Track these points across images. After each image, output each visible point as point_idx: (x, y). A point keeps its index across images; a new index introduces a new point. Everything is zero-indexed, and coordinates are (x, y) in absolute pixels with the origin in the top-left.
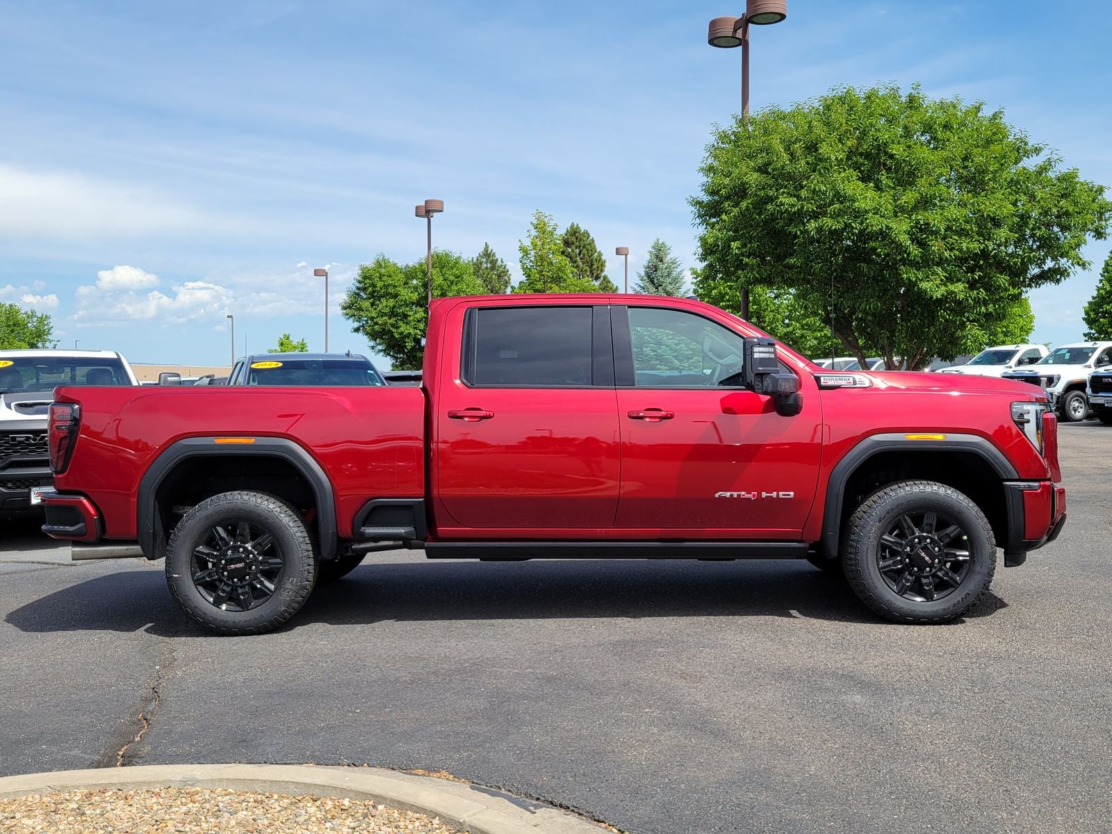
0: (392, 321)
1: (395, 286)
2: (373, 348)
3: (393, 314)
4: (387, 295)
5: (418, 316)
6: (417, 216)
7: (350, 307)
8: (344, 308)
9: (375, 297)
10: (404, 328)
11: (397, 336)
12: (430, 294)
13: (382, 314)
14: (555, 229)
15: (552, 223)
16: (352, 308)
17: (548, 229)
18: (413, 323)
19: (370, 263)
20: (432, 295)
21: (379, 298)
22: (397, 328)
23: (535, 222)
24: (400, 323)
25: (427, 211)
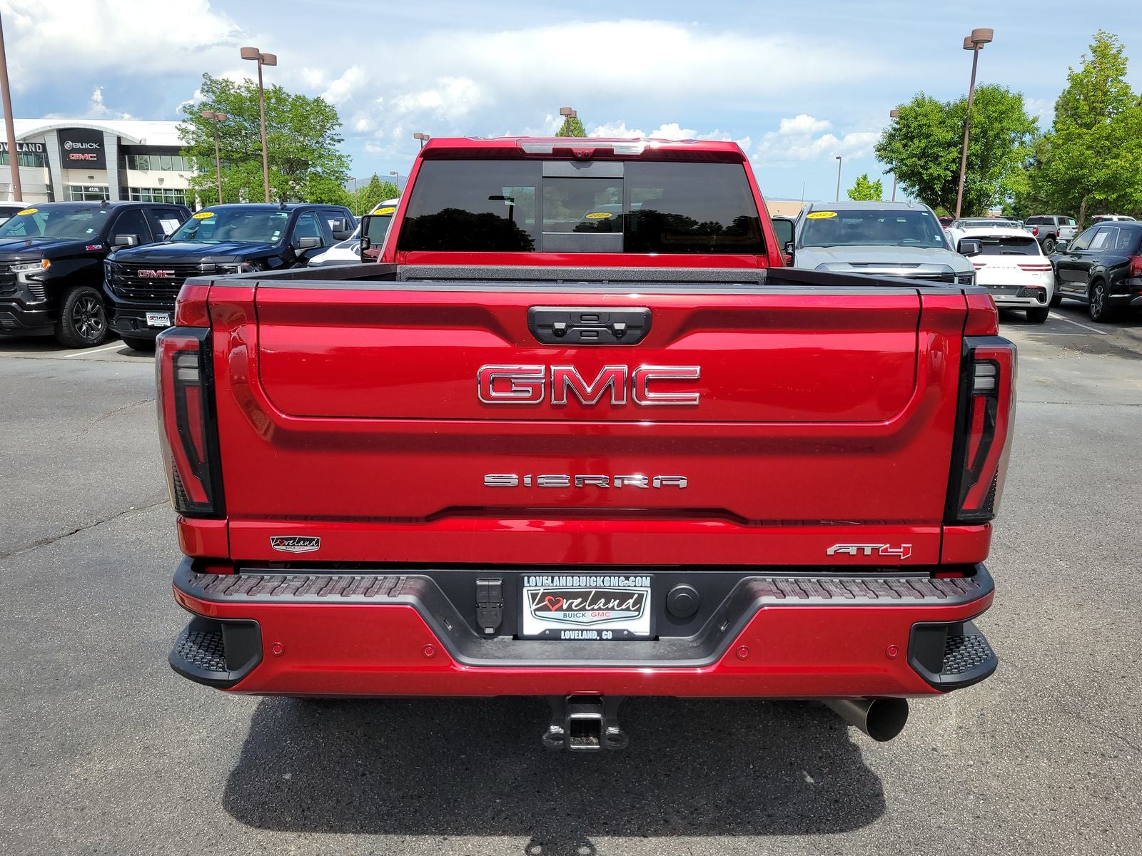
0: (922, 162)
1: (929, 126)
2: (905, 190)
3: (923, 154)
4: (922, 135)
5: (950, 157)
6: (964, 48)
7: (885, 149)
8: (878, 150)
9: (909, 137)
10: (934, 170)
11: (925, 178)
12: (967, 133)
13: (911, 156)
14: (1119, 52)
15: (1117, 45)
16: (884, 151)
17: (1112, 52)
18: (944, 164)
19: (908, 102)
20: (970, 132)
21: (912, 138)
22: (927, 169)
23: (1094, 44)
24: (931, 164)
25: (975, 43)
